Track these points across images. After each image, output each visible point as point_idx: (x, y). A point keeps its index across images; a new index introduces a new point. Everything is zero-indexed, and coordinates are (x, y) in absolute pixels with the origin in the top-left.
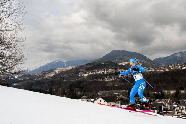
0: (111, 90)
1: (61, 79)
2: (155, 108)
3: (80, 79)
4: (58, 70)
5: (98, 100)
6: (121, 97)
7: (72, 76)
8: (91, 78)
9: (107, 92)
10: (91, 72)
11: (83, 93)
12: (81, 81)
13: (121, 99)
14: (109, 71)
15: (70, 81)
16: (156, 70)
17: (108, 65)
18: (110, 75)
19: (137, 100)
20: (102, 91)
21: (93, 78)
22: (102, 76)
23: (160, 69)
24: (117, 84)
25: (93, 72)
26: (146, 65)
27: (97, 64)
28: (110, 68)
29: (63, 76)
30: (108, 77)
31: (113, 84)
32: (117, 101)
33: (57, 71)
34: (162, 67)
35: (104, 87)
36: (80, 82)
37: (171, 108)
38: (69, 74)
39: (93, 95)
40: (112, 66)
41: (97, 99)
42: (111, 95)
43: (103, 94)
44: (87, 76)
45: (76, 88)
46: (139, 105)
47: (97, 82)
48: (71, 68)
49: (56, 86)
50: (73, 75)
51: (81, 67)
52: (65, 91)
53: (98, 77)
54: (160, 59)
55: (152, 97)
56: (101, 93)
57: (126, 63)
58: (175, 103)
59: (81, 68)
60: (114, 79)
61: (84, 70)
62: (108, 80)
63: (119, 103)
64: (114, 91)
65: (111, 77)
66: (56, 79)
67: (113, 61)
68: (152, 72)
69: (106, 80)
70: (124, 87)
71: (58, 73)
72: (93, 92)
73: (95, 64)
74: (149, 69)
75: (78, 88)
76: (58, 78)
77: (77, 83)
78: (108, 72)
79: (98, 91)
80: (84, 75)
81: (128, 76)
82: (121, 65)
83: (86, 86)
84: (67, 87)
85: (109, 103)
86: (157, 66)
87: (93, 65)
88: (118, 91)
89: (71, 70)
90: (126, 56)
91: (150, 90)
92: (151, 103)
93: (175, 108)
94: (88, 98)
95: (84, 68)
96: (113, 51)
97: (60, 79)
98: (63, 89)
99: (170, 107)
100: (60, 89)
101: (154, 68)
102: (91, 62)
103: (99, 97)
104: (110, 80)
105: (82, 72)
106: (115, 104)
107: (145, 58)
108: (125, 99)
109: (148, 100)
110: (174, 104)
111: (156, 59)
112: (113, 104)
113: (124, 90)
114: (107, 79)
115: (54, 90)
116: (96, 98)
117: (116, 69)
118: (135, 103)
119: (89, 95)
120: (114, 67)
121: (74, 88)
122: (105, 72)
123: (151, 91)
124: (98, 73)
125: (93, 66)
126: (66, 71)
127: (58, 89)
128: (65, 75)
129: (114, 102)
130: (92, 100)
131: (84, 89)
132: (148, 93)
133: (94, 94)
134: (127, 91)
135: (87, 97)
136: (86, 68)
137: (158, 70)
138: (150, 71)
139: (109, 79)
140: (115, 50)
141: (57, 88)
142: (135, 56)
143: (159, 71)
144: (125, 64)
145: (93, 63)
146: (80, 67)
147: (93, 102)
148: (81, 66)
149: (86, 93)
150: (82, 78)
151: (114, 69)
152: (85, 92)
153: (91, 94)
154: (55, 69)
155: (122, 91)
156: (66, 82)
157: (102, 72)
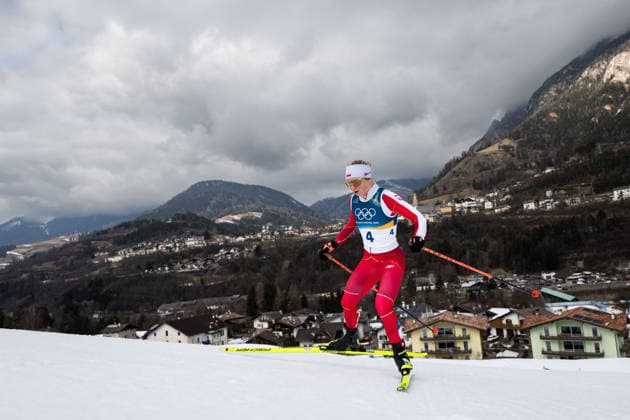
0: (198, 296)
1: (35, 277)
2: (324, 337)
3: (97, 272)
4: (24, 250)
5: (158, 332)
6: (229, 315)
7: (72, 264)
8: (133, 266)
9: (184, 305)
10: (131, 250)
11: (109, 315)
12: (101, 280)
13: (228, 322)
14: (188, 243)
15: (66, 280)
16: (320, 232)
17: (185, 225)
18: (191, 254)
19: (274, 321)
20: (170, 302)
21: (139, 267)
22: (168, 259)
23: (331, 231)
24: (215, 280)
25: (139, 248)
26: (292, 220)
27: (151, 222)
28: (192, 234)
29: (40, 268)
30: (185, 261)
31: (202, 281)
32: (217, 330)
33: (18, 254)
34: (336, 222)
35: (175, 291)
36: (99, 282)
37: (366, 334)
38: (59, 261)
39: (143, 319)
40: (195, 226)
41: (155, 329)
42: (198, 312)
43: (175, 310)
44: (120, 262)
45: (85, 302)
46: (281, 333)
47: (153, 278)
48: (67, 240)
49: (19, 302)
50: (72, 261)
51: (101, 235)
52: (51, 314)
53: (153, 263)
54: (328, 201)
55: (313, 310)
56: (165, 310)
57: (236, 217)
58: (376, 318)
59: (100, 240)
60: (205, 265)
61: (110, 245)
62: (186, 270)
63: (222, 334)
64: (205, 301)
65: (195, 261)
66: (18, 280)
67: (198, 214)
68: (308, 238)
69: (182, 270)
70: (235, 285)
71: (21, 257)
72: (140, 309)
73: (144, 224)
74: (303, 232)
75: (92, 301)
76: (24, 276)
77: (90, 286)
78: (186, 246)
79: (158, 306)
80: (110, 259)
81: (245, 255)
82: (221, 224)
83: (118, 294)
84: (56, 299)
85: (192, 337)
86: (323, 221)
87: (137, 226)
88: (216, 299)
89: (66, 246)
90: (236, 195)
91: (307, 289)
92: (313, 326)
93: (376, 331)
94: (124, 329)
95: (108, 239)
96: (196, 185)
97: (31, 278)
98: (42, 308)
99: (364, 330)
100: (32, 309)
101: (314, 227)
102: (132, 219)
103: (160, 322)
104: (192, 268)
105: (103, 250)
106: (211, 337)
107: (287, 200)
108: (241, 321)
109: (305, 318)
110: (374, 322)
111: (319, 202)
112: (205, 340)
113: (235, 293)
114: (183, 267)
115: (11, 314)
116: (152, 326)
117: (208, 237)
118: (270, 330)
119: (128, 319)
120: (203, 231)
121: (80, 301)
122: (175, 246)
123: (312, 291)
124: (155, 249)
125: (136, 230)
126: (49, 252)
127: (25, 309)
128: (49, 265)
129: (207, 333)
130: (141, 334)
131: (113, 303)
132: (304, 298)
133: (146, 314)
134: (245, 297)
135: (125, 325)
136: (114, 237)
137: (325, 232)
138: (305, 237)
139: (189, 267)
140: (203, 182)
141: (21, 307)
142: (261, 196)
143: (327, 234)
144: (233, 220)
145: (138, 223)
146: (96, 237)
147: (145, 337)
148: (98, 234)
149: (119, 312)
150: (104, 268)
151: (203, 238)
152: (116, 310)
153: (135, 317)
154: (12, 248)
155: (229, 299)
156: (51, 284)
157: (167, 248)
